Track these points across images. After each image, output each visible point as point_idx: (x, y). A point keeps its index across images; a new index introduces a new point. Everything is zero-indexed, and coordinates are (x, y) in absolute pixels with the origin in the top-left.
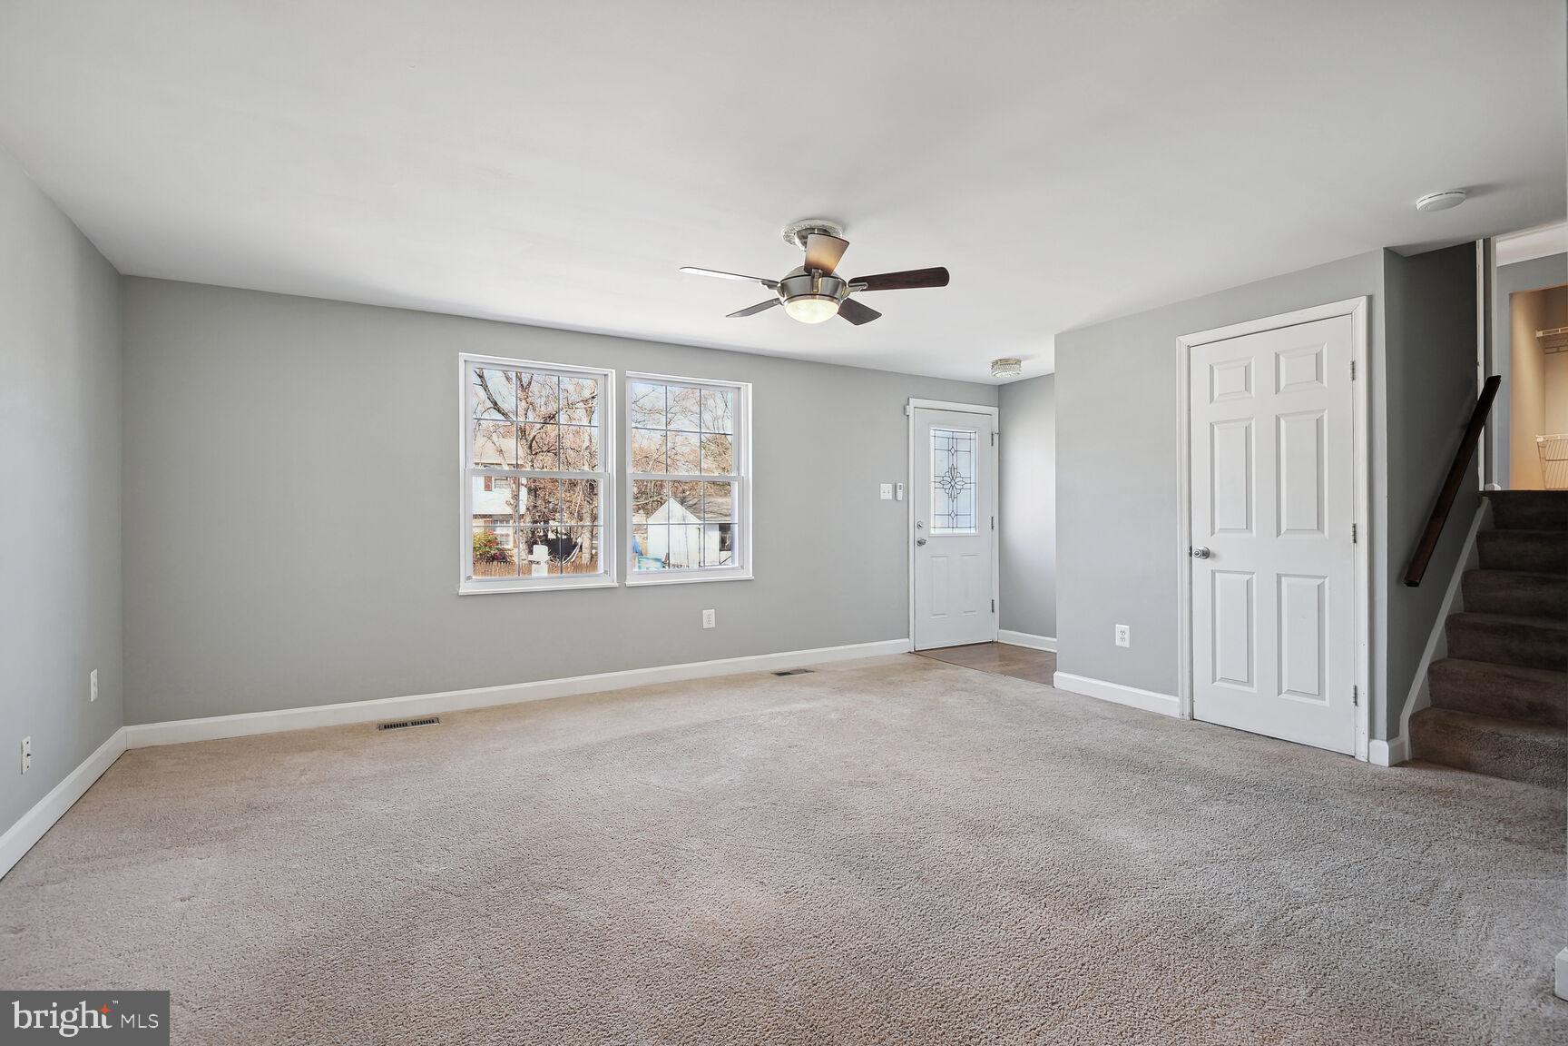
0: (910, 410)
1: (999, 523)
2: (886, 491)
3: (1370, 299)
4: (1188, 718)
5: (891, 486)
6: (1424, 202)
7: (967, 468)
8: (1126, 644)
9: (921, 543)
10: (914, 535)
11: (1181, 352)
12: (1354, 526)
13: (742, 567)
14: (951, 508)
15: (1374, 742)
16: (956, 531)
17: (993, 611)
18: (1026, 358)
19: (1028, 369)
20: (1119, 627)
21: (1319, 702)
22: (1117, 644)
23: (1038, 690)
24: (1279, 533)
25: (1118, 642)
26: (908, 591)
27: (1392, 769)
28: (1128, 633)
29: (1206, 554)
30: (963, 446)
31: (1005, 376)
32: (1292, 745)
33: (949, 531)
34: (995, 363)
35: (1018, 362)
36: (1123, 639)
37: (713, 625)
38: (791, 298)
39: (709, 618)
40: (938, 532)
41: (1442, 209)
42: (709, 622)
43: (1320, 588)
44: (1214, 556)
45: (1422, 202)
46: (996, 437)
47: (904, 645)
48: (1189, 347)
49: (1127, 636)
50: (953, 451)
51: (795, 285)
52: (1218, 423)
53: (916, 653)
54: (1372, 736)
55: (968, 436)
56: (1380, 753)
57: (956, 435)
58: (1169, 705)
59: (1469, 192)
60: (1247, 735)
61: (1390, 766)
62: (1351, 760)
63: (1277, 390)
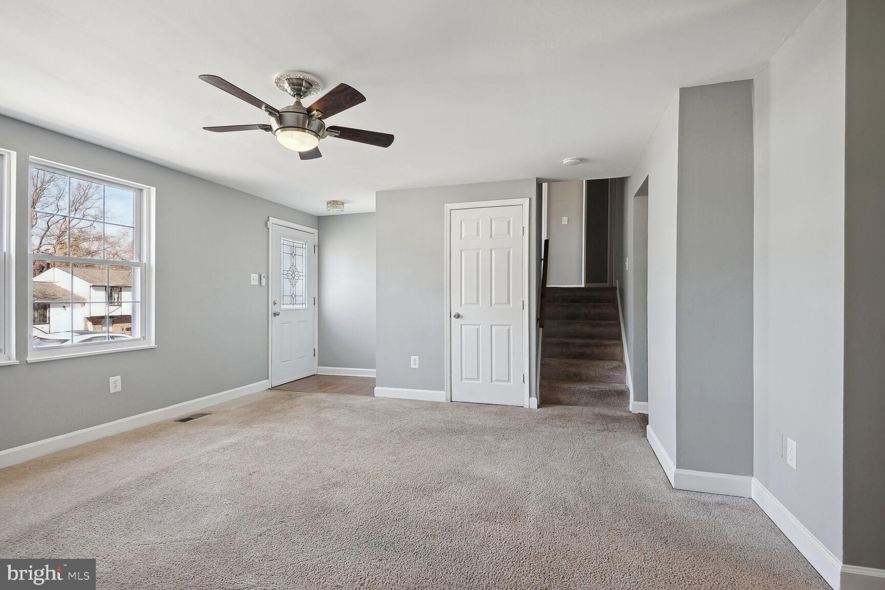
0: (270, 224)
1: (318, 301)
2: (254, 277)
3: (530, 199)
4: (449, 401)
5: (257, 275)
6: (567, 161)
7: (301, 266)
8: (417, 366)
9: (275, 314)
10: (272, 309)
11: (447, 212)
12: (523, 302)
13: (144, 338)
14: (292, 291)
15: (531, 398)
16: (295, 307)
17: (314, 355)
18: (348, 202)
19: (348, 209)
20: (413, 358)
21: (509, 384)
22: (412, 367)
23: (369, 400)
24: (491, 306)
25: (412, 366)
26: (268, 347)
27: (540, 410)
28: (418, 360)
29: (458, 316)
30: (299, 252)
31: (333, 211)
32: (498, 406)
33: (291, 307)
34: (329, 203)
35: (343, 204)
36: (415, 364)
37: (119, 389)
38: (284, 127)
39: (115, 384)
40: (285, 307)
41: (573, 165)
42: (116, 387)
43: (509, 330)
44: (462, 317)
45: (566, 161)
46: (316, 248)
47: (266, 384)
48: (451, 210)
49: (417, 362)
50: (293, 255)
51: (290, 118)
52: (463, 250)
53: (273, 388)
54: (530, 396)
55: (301, 246)
56: (534, 402)
57: (295, 245)
58: (440, 396)
59: (582, 160)
60: (478, 405)
61: (538, 408)
62: (522, 408)
63: (491, 237)
